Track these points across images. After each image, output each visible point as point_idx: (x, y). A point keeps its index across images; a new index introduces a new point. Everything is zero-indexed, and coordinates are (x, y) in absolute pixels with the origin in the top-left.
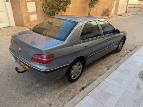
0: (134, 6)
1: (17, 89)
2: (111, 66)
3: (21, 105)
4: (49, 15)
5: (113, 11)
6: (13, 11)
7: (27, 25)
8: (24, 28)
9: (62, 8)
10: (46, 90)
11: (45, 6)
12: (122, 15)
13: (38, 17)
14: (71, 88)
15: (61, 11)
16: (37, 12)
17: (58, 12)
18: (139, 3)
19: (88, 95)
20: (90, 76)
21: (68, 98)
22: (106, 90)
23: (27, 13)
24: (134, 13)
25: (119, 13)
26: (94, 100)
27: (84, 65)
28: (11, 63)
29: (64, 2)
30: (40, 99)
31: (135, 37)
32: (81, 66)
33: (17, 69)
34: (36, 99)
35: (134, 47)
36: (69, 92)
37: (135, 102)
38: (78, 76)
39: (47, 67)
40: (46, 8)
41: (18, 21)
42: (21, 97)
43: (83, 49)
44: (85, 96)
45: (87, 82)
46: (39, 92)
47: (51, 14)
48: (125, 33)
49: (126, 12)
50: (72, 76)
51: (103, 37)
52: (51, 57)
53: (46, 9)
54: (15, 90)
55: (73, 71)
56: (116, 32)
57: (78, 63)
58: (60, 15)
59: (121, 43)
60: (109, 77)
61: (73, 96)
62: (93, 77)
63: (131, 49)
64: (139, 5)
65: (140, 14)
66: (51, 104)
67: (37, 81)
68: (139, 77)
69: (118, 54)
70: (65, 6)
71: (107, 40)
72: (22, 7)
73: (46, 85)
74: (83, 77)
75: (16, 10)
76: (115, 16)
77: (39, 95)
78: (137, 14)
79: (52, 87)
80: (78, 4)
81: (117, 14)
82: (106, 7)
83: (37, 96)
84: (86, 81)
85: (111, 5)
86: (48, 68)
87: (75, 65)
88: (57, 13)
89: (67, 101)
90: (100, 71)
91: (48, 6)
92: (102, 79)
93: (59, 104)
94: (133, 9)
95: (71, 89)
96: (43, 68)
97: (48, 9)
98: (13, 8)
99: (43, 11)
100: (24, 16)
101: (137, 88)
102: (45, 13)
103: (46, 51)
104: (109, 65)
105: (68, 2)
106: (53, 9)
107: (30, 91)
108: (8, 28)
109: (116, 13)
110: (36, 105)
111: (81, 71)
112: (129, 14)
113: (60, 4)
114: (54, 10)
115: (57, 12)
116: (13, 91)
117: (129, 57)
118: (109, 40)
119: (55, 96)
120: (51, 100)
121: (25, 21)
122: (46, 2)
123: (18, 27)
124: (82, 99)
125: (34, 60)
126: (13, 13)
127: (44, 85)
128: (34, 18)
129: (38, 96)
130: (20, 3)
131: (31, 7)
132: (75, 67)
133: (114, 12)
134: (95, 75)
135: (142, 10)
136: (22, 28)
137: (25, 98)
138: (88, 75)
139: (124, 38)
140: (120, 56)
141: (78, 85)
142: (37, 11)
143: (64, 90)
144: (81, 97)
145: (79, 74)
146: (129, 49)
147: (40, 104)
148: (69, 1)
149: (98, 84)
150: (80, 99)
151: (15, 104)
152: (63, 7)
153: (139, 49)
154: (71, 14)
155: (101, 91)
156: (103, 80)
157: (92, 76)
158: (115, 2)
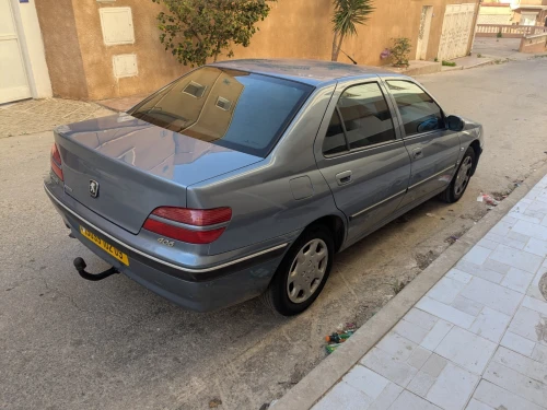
0: (496, 30)
1: (79, 343)
2: (431, 252)
3: (102, 404)
4: (184, 57)
5: (421, 48)
6: (44, 41)
7: (99, 94)
8: (88, 105)
9: (235, 32)
10: (194, 345)
11: (168, 23)
12: (453, 65)
13: (142, 63)
14: (289, 339)
15: (231, 42)
16: (138, 45)
17: (218, 47)
18: (515, 21)
19: (362, 361)
20: (355, 290)
21: (279, 377)
22: (428, 345)
23: (99, 48)
24: (498, 58)
25: (443, 55)
26: (388, 381)
27: (337, 248)
28: (46, 243)
29: (243, 9)
30: (171, 379)
31: (508, 147)
32: (324, 252)
33: (80, 264)
34: (157, 380)
35: (508, 182)
36: (283, 351)
37: (538, 388)
38: (312, 291)
39: (202, 254)
40: (173, 30)
41: (65, 79)
42: (100, 375)
43: (334, 186)
44: (352, 367)
45: (348, 315)
46: (165, 356)
47: (193, 56)
48: (477, 130)
49: (469, 54)
50: (291, 289)
51: (404, 145)
52: (220, 218)
53: (173, 35)
54: (72, 349)
55: (298, 271)
56: (447, 126)
57: (315, 242)
58: (228, 59)
59: (465, 167)
60: (432, 293)
61: (299, 367)
62: (368, 296)
63: (499, 190)
64: (516, 26)
65: (519, 61)
66: (216, 401)
67: (157, 313)
68: (543, 293)
69: (454, 206)
70: (247, 23)
71: (418, 154)
72: (79, 24)
73: (192, 325)
74: (330, 297)
75: (57, 37)
76: (430, 66)
77: (167, 365)
78: (508, 60)
79: (217, 335)
80: (293, 19)
81: (436, 60)
82: (396, 32)
83: (160, 371)
84: (344, 309)
85: (416, 23)
86: (209, 259)
87: (305, 250)
88: (214, 51)
89: (276, 388)
90: (390, 271)
91: (181, 23)
92: (407, 302)
93: (247, 400)
94: (492, 43)
95: (287, 341)
96: (187, 259)
97: (179, 36)
98: (45, 29)
99: (162, 40)
100: (87, 59)
101: (539, 335)
102: (170, 50)
103: (203, 194)
104: (424, 251)
105: (259, 10)
106: (199, 34)
107: (130, 351)
108: (24, 104)
109: (432, 56)
110: (161, 407)
111: (322, 271)
112: (482, 61)
113: (228, 16)
114: (202, 37)
115: (214, 47)
116: (64, 351)
117: (497, 221)
118: (425, 156)
119: (232, 367)
120: (217, 383)
121: (91, 80)
122: (173, 9)
123: (62, 101)
124: (340, 379)
125: (152, 228)
126: (46, 46)
127: (182, 325)
128: (125, 66)
129: (162, 368)
130: (72, 11)
131: (117, 24)
132: (304, 257)
133: (425, 51)
134: (376, 288)
135: (527, 44)
136: (80, 105)
137: (112, 379)
138: (347, 288)
139: (475, 149)
140: (462, 217)
141: (314, 326)
142: (138, 39)
143: (262, 345)
144: (334, 371)
145: (318, 282)
146: (494, 191)
147: (173, 399)
148: (262, 6)
149: (395, 320)
150: (335, 380)
151: (77, 402)
152: (237, 29)
153: (529, 189)
154: (265, 55)
155: (409, 348)
156: (412, 307)
157: (366, 290)
158: (430, 13)
